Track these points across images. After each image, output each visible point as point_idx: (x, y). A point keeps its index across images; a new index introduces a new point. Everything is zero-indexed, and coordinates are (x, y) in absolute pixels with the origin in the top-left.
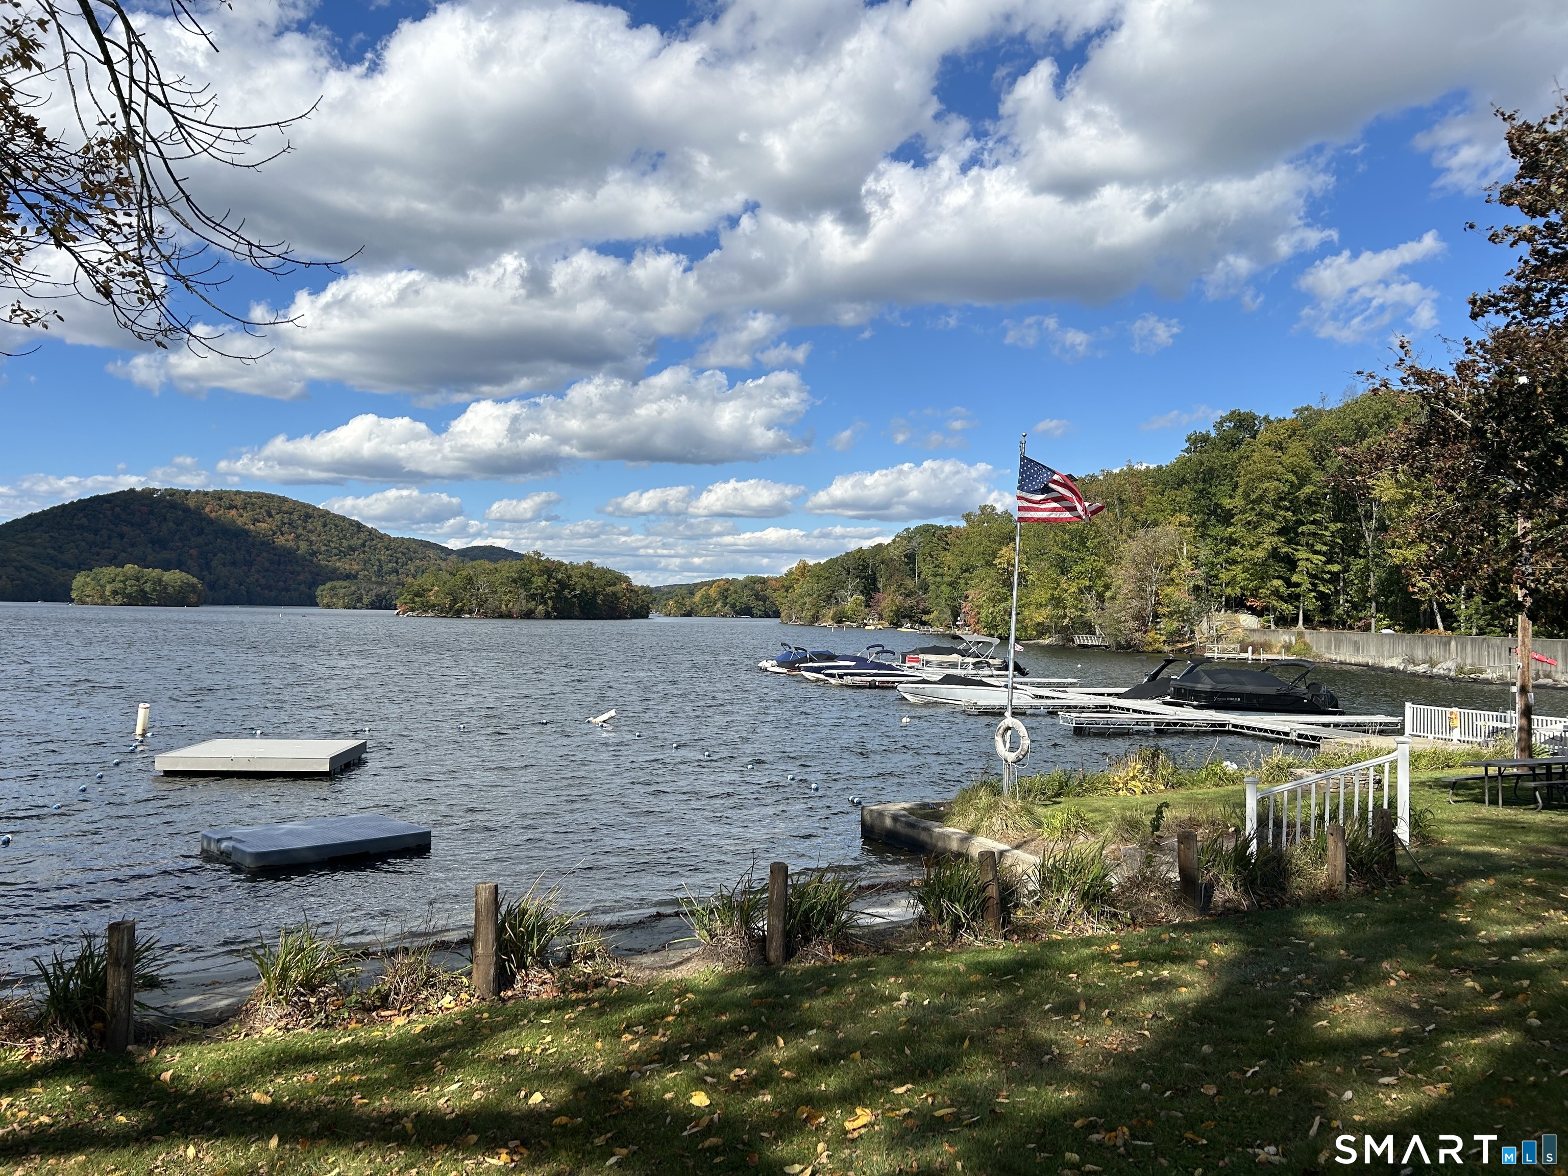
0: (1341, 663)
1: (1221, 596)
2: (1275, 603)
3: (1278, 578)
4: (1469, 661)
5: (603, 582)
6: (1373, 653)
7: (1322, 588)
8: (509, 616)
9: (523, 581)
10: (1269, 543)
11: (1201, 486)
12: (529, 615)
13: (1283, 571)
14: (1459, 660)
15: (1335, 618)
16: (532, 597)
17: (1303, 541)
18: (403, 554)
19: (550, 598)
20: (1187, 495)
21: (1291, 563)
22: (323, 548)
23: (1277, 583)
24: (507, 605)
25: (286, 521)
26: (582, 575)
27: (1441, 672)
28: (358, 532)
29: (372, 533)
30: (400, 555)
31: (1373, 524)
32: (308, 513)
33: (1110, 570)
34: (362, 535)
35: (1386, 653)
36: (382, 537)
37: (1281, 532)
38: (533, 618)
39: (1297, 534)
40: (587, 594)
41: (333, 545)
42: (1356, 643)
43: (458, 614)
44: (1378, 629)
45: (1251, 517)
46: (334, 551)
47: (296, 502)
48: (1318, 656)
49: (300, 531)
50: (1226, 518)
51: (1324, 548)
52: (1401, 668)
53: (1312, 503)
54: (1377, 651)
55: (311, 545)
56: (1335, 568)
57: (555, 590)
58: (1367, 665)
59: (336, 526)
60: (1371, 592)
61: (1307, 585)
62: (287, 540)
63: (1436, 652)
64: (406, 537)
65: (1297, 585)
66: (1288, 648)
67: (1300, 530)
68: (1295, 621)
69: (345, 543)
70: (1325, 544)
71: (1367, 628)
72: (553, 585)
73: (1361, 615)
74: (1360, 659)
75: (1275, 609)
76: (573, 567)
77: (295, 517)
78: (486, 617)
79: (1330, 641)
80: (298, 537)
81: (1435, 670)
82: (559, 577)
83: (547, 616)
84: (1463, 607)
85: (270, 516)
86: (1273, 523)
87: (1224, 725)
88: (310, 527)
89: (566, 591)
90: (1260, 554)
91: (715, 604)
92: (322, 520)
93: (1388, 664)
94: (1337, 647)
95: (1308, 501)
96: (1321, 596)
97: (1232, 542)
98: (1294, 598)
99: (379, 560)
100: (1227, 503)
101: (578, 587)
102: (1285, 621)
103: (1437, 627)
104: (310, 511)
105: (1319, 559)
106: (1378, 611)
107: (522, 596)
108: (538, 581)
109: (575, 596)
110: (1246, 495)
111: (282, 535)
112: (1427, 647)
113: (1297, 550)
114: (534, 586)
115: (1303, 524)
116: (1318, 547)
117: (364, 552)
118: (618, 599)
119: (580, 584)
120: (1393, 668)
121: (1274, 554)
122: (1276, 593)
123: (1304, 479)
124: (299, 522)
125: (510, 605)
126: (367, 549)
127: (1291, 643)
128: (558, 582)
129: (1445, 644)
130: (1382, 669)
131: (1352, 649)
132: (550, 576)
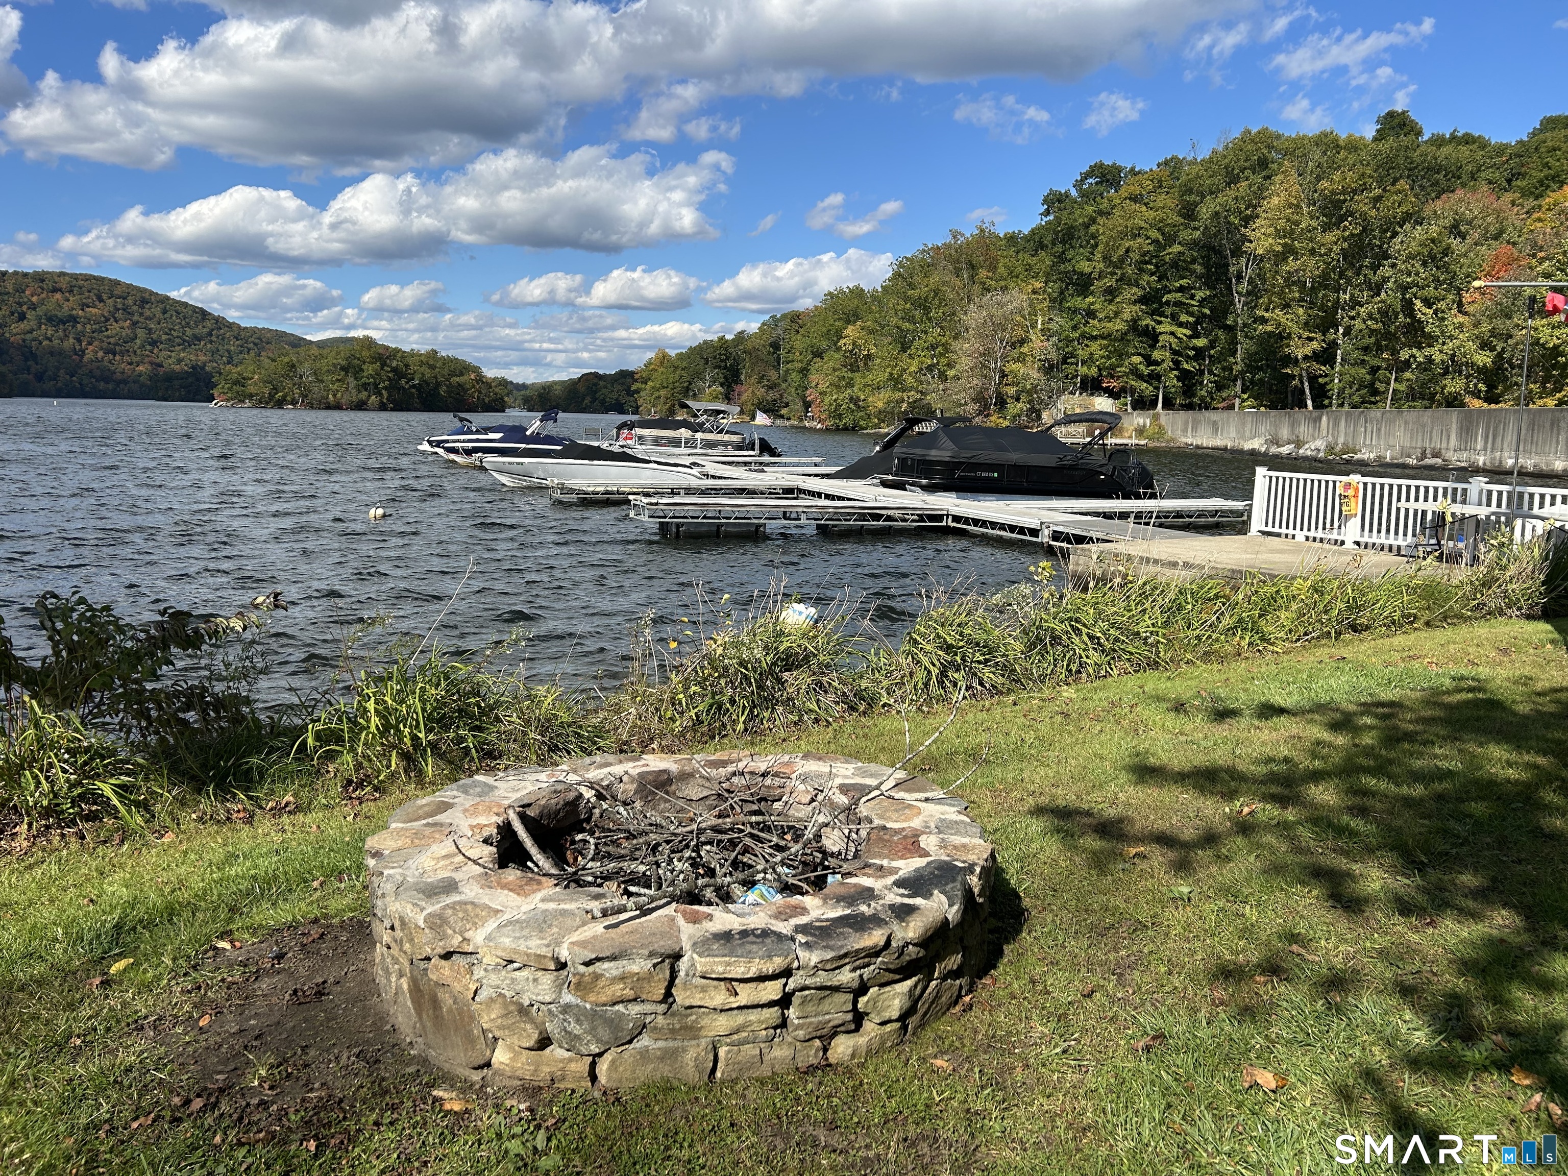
0: (1197, 447)
1: (1077, 376)
2: (1133, 383)
3: (1139, 354)
4: (1341, 440)
5: (446, 372)
6: (1233, 435)
7: (1186, 366)
8: (338, 407)
9: (351, 368)
10: (1128, 312)
11: (1059, 248)
12: (360, 406)
13: (1143, 348)
14: (1330, 438)
15: (1196, 400)
16: (365, 386)
17: (1168, 311)
18: (255, 344)
19: (385, 388)
20: (1045, 260)
21: (1152, 337)
22: (164, 337)
23: (1136, 359)
24: (334, 396)
25: (119, 306)
26: (422, 363)
27: (1309, 453)
28: (203, 319)
29: (220, 322)
30: (251, 345)
31: (1244, 286)
32: (145, 298)
33: (956, 345)
34: (208, 324)
35: (1248, 434)
36: (230, 326)
37: (1143, 300)
38: (366, 410)
39: (1162, 305)
40: (428, 384)
41: (175, 334)
42: (1215, 423)
43: (280, 404)
44: (1241, 407)
45: (1110, 282)
46: (177, 340)
47: (129, 286)
48: (1173, 440)
49: (136, 318)
50: (1083, 285)
51: (1191, 319)
52: (1263, 450)
53: (1178, 266)
54: (1238, 432)
55: (150, 333)
56: (1201, 342)
57: (389, 379)
58: (1225, 449)
59: (178, 313)
60: (1237, 368)
61: (1168, 364)
62: (122, 328)
63: (1303, 430)
64: (260, 326)
65: (1157, 363)
66: (1140, 432)
67: (1164, 300)
68: (1154, 404)
69: (189, 332)
70: (1191, 314)
71: (1231, 407)
72: (387, 373)
73: (1224, 395)
74: (1218, 442)
75: (1133, 391)
76: (412, 354)
77: (130, 301)
78: (312, 408)
79: (1187, 423)
80: (134, 324)
81: (1301, 451)
82: (394, 364)
83: (383, 407)
84: (1336, 381)
85: (101, 300)
86: (1135, 290)
87: (939, 518)
88: (148, 313)
89: (403, 381)
90: (1119, 326)
91: (583, 400)
92: (162, 306)
93: (1248, 446)
94: (1194, 429)
95: (1175, 264)
96: (1185, 376)
97: (1091, 314)
98: (1154, 378)
99: (229, 351)
100: (1085, 267)
101: (417, 376)
102: (1143, 404)
103: (1306, 406)
104: (147, 295)
105: (1182, 332)
106: (1243, 392)
107: (352, 385)
108: (369, 369)
109: (414, 386)
110: (1106, 258)
111: (116, 321)
112: (1293, 425)
113: (1160, 323)
114: (365, 374)
115: (1170, 292)
116: (1184, 318)
117: (211, 342)
118: (465, 391)
119: (420, 374)
120: (1253, 450)
121: (1134, 325)
122: (1135, 372)
123: (1171, 239)
124: (135, 308)
125: (339, 395)
126: (214, 338)
127: (1144, 426)
128: (395, 370)
129: (1315, 421)
130: (1241, 452)
131: (1210, 431)
132: (383, 364)
